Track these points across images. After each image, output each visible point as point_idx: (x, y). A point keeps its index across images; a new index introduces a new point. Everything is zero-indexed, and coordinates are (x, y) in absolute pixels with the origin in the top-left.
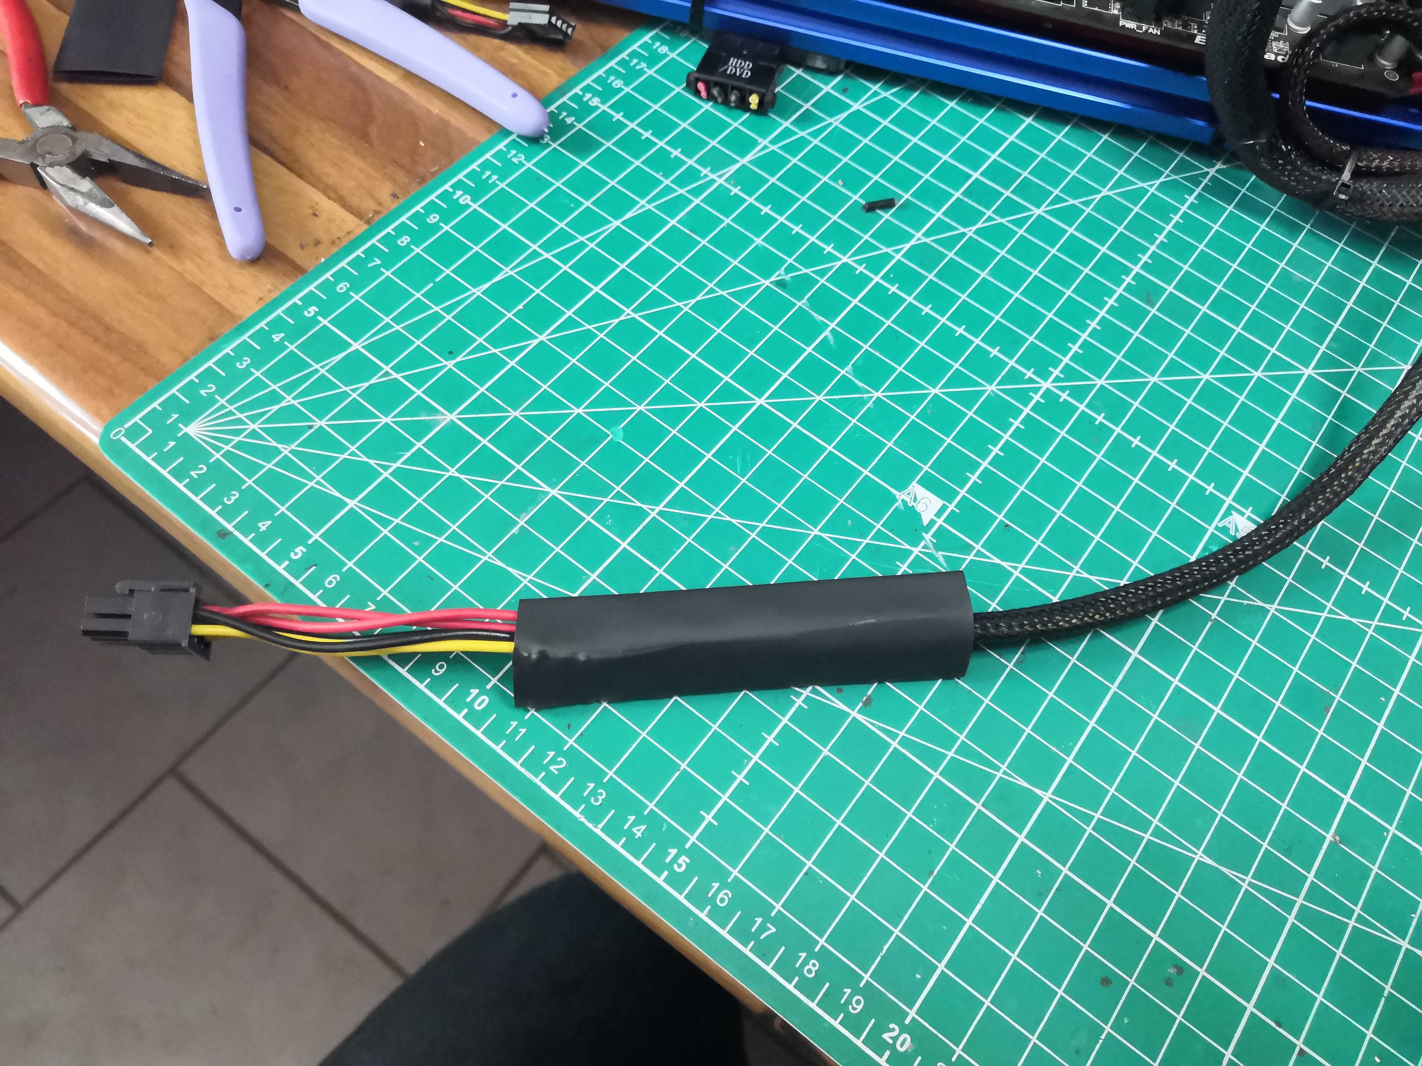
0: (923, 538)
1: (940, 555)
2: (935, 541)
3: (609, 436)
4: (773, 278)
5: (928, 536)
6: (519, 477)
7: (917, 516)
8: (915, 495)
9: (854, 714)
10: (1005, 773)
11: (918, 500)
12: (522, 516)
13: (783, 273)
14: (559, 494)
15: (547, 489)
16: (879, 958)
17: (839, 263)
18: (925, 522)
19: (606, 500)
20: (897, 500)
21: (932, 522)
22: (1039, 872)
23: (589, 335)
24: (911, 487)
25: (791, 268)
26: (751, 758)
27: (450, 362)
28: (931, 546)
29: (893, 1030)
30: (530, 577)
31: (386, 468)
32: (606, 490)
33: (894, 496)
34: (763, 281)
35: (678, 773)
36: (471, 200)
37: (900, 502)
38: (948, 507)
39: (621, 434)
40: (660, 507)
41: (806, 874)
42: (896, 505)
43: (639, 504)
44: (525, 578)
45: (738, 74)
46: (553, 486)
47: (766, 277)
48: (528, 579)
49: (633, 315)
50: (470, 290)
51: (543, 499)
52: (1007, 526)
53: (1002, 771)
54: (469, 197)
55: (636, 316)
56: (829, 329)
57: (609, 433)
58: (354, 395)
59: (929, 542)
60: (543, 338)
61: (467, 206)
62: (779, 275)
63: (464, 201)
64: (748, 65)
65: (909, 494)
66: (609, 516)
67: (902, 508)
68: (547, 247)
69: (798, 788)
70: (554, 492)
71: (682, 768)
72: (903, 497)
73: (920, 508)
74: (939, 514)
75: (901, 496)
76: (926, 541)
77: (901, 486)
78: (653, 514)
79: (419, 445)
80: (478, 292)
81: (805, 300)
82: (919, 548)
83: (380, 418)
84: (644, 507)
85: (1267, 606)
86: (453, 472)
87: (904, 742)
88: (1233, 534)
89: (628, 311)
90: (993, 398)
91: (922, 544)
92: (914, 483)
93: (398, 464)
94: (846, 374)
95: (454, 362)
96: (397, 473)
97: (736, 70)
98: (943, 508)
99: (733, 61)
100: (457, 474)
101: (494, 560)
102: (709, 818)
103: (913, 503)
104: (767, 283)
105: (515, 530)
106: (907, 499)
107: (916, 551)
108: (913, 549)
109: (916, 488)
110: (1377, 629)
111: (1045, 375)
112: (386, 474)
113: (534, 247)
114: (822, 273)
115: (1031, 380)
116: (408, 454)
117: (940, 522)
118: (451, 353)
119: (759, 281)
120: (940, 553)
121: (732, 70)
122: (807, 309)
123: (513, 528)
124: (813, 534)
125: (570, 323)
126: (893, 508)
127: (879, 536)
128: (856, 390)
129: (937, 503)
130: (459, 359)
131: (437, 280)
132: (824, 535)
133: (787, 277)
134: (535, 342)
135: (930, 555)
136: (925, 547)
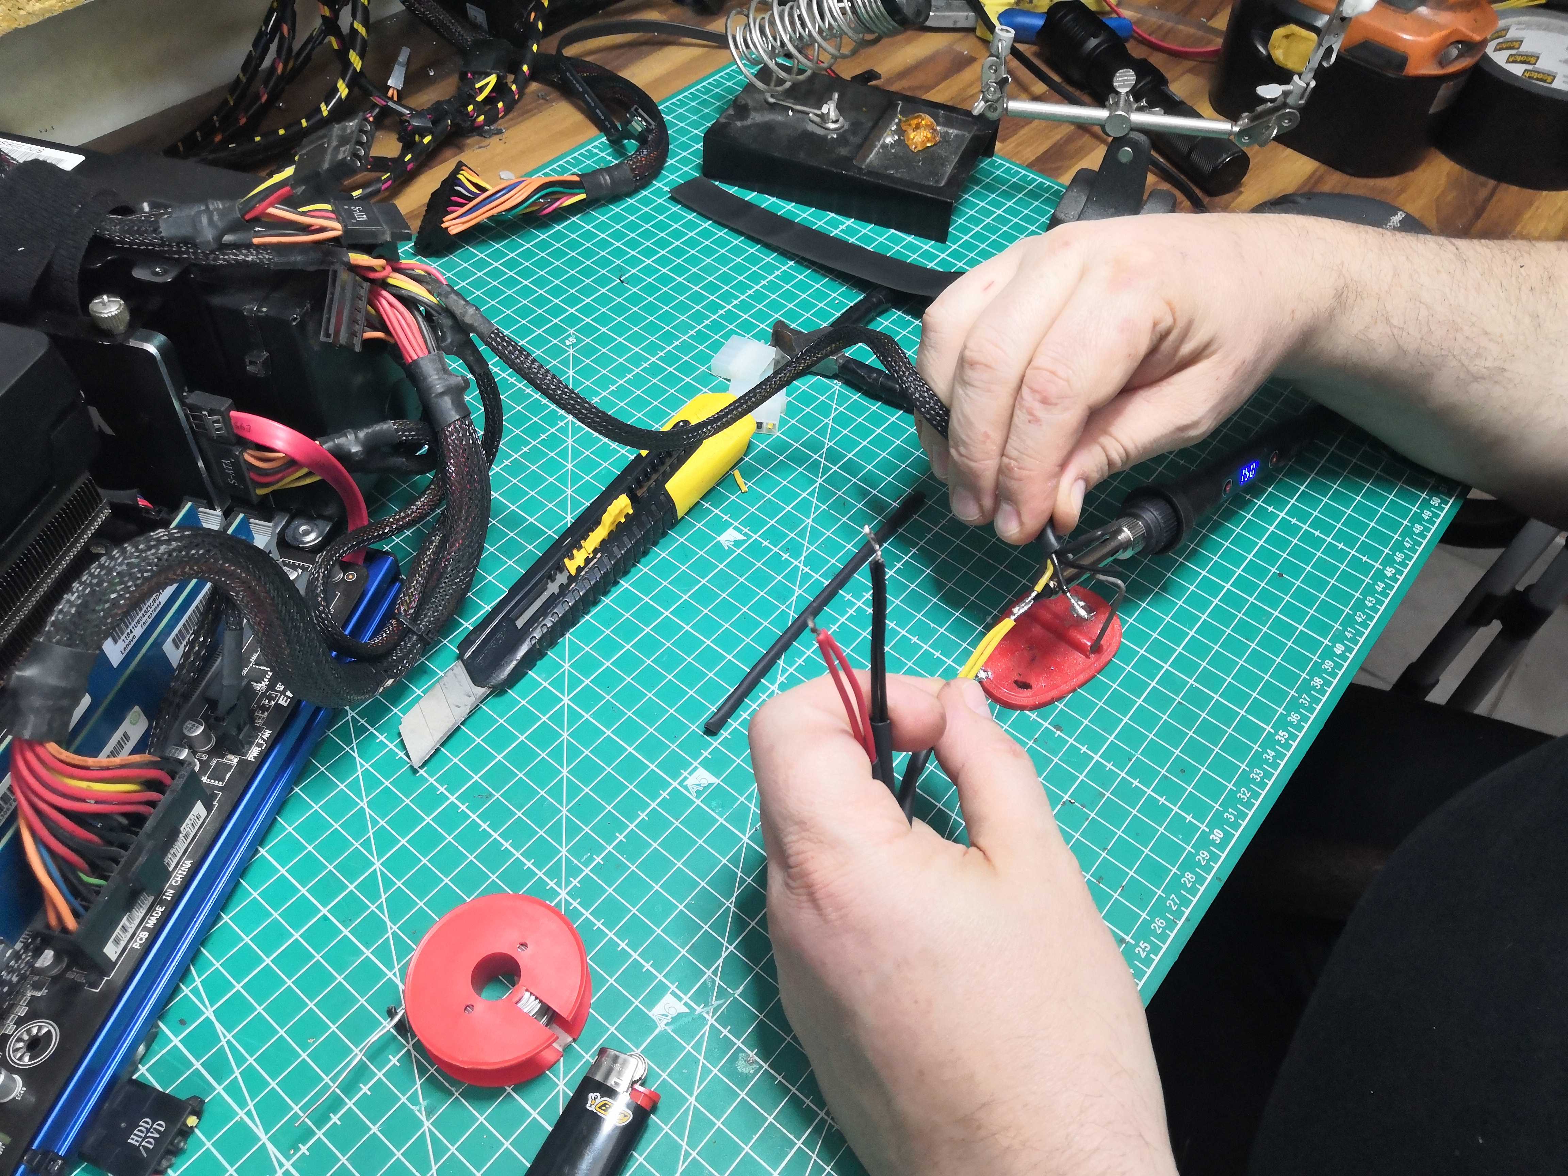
0: (700, 1014)
2: (703, 1005)
4: (423, 1118)
7: (680, 1016)
8: (661, 1015)
11: (666, 1013)
13: (418, 1107)
18: (686, 1010)
20: (666, 1030)
21: (686, 1004)
24: (653, 1017)
25: (414, 1100)
28: (706, 1009)
33: (661, 1032)
34: (425, 1127)
37: (667, 1028)
38: (673, 990)
42: (670, 1031)
45: (157, 1136)
47: (421, 1125)
52: (691, 948)
59: (704, 1010)
62: (420, 1111)
64: (146, 1123)
65: (660, 1020)
67: (672, 1027)
73: (673, 1013)
74: (679, 999)
75: (661, 1026)
76: (703, 1012)
77: (653, 1025)
81: (453, 1089)
82: (709, 1018)
91: (705, 1015)
92: (650, 1014)
97: (150, 1137)
98: (674, 994)
99: (133, 1140)
103: (669, 1018)
104: (427, 1124)
106: (665, 1022)
107: (711, 1021)
108: (709, 1023)
109: (655, 1013)
111: (553, 893)
114: (422, 1070)
115: (558, 905)
117: (686, 998)
119: (424, 1132)
120: (713, 1002)
121: (148, 1142)
122: (463, 1089)
124: (694, 1102)
126: (672, 1034)
127: (698, 1048)
129: (668, 998)
132: (695, 1094)
133: (424, 1103)
135: (715, 1010)
136: (708, 1013)
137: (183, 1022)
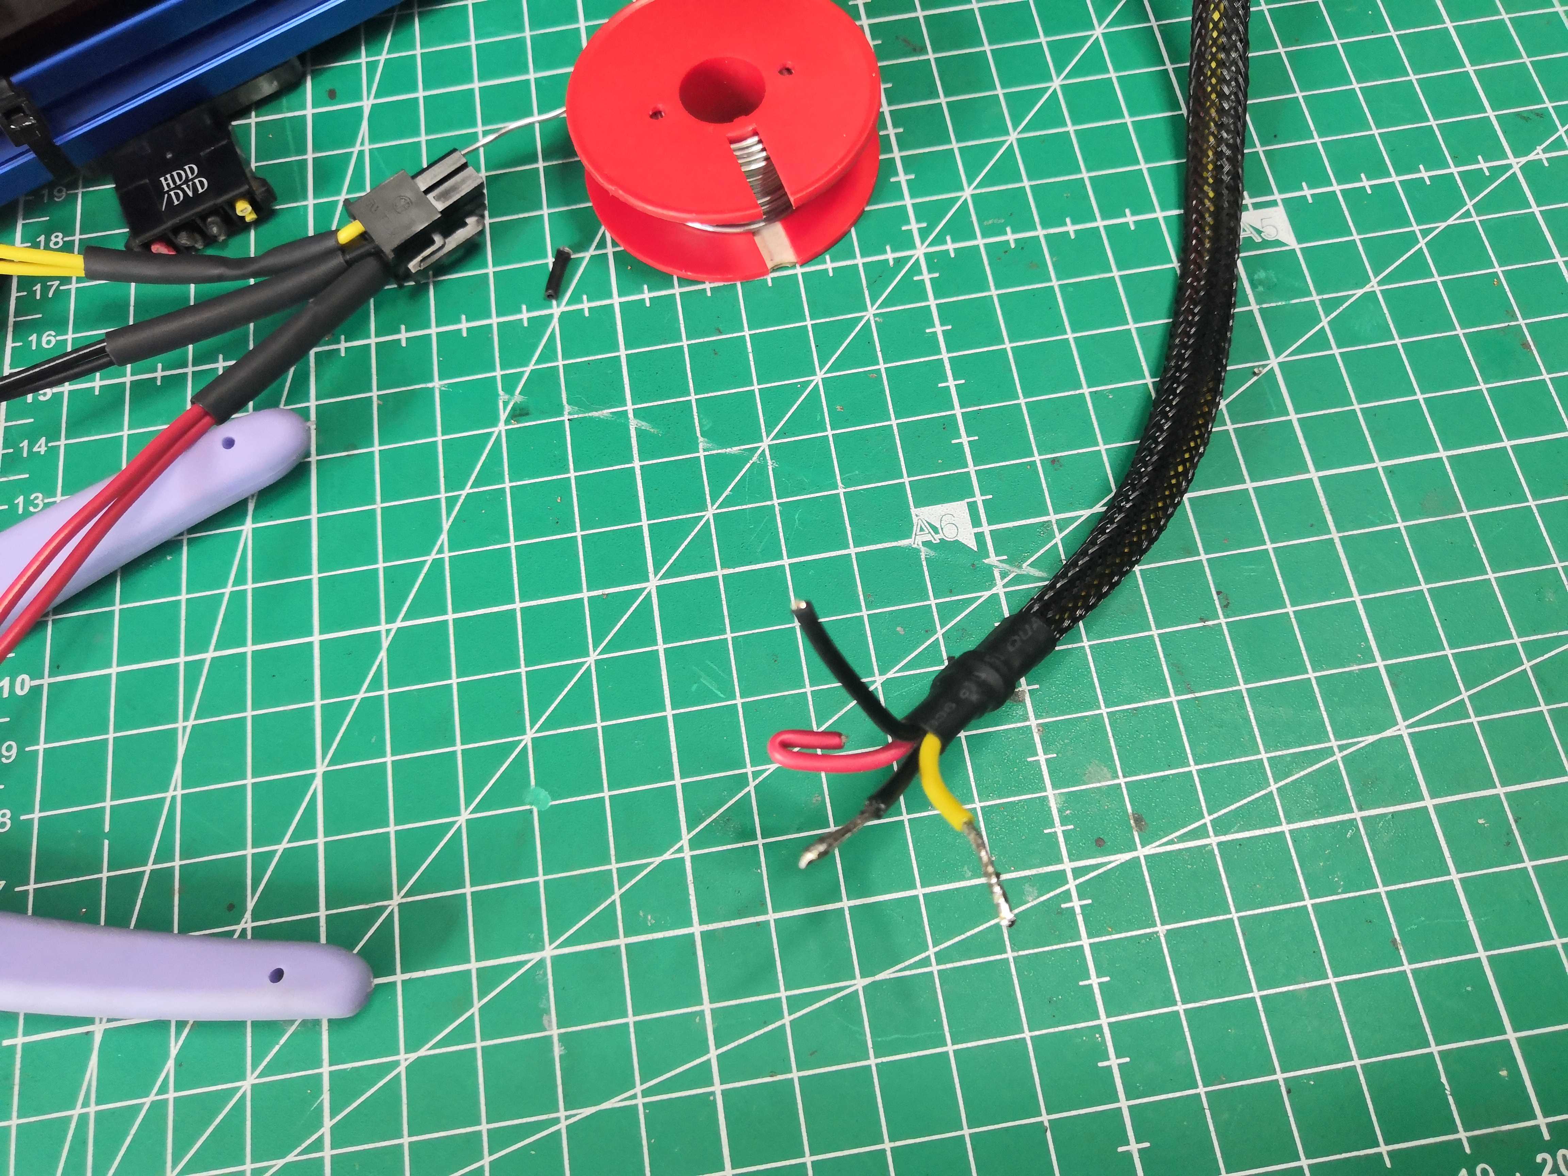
0: (990, 567)
1: (1026, 568)
2: (1006, 557)
3: (531, 812)
4: (503, 416)
5: (993, 559)
6: (488, 978)
7: (956, 546)
8: (927, 522)
9: (1142, 852)
10: (1341, 748)
11: (938, 526)
12: (545, 1022)
13: (507, 397)
14: (556, 948)
15: (536, 957)
16: (1450, 1099)
17: (555, 322)
18: (972, 544)
19: (616, 897)
20: (918, 551)
21: (979, 537)
22: (1481, 821)
23: (372, 706)
24: (915, 519)
25: (510, 383)
26: (1100, 1027)
27: (244, 920)
28: (1006, 567)
29: (1545, 1161)
30: (639, 1088)
31: (318, 1145)
32: (603, 884)
33: (909, 548)
34: (496, 430)
35: (1049, 1134)
36: (32, 679)
37: (923, 549)
38: (975, 502)
39: (543, 794)
40: (686, 837)
41: (1289, 1092)
42: (923, 557)
43: (658, 860)
44: (634, 1097)
45: (190, 194)
46: (538, 946)
47: (494, 422)
48: (639, 1095)
49: (394, 626)
50: (164, 798)
51: (545, 974)
52: (1053, 461)
53: (1336, 750)
54: (26, 677)
55: (399, 624)
56: (631, 415)
57: (528, 807)
58: (171, 1095)
59: (1001, 565)
60: (320, 768)
61: (36, 691)
62: (506, 404)
63: (22, 689)
64: (190, 170)
65: (922, 530)
66: (641, 914)
67: (932, 553)
68: (197, 644)
69: (1179, 1003)
70: (549, 952)
71: (1046, 1124)
72: (920, 539)
73: (949, 534)
74: (976, 521)
75: (916, 541)
76: (997, 567)
77: (905, 530)
78: (687, 854)
79: (325, 1070)
80: (176, 790)
81: (567, 408)
82: (1000, 583)
83: (239, 1088)
84: (667, 856)
85: (1367, 289)
86: (405, 1059)
87: (1220, 826)
88: (1260, 240)
89: (383, 627)
90: (885, 322)
91: (997, 574)
92: (914, 511)
93: (328, 1123)
94: (707, 453)
95: (248, 915)
96: (340, 1136)
97: (183, 191)
98: (972, 507)
99: (166, 181)
100: (413, 1056)
101: (575, 1115)
102: (1134, 1147)
103: (937, 537)
104: (502, 427)
105: (557, 1050)
106: (928, 538)
107: (999, 589)
108: (994, 591)
109: (922, 515)
110: (1480, 208)
111: (905, 242)
112: (327, 1153)
113: (182, 659)
114: (549, 354)
115: (900, 262)
116: (326, 1097)
117: (986, 529)
118: (231, 907)
119: (490, 434)
120: (1024, 565)
121: (177, 195)
122: (580, 416)
123: (551, 1050)
125: (333, 715)
126: (924, 563)
127: (946, 612)
128: (738, 461)
129: (958, 510)
130: (250, 905)
131: (107, 829)
132: (890, 675)
133: (517, 398)
134: (318, 783)
135: (1018, 580)
136: (1004, 575)
137: (332, 95)
